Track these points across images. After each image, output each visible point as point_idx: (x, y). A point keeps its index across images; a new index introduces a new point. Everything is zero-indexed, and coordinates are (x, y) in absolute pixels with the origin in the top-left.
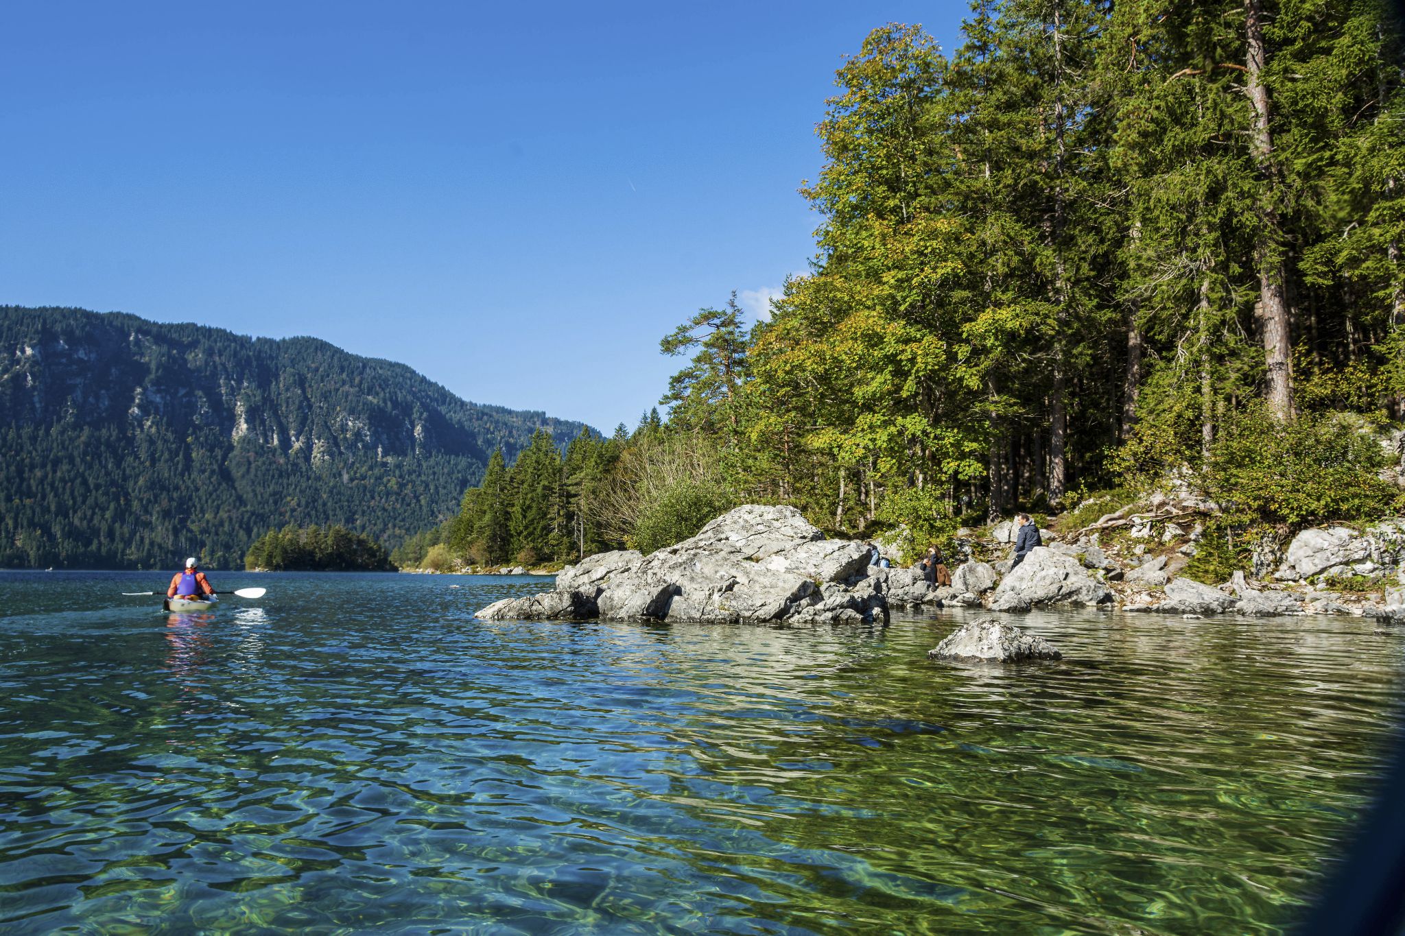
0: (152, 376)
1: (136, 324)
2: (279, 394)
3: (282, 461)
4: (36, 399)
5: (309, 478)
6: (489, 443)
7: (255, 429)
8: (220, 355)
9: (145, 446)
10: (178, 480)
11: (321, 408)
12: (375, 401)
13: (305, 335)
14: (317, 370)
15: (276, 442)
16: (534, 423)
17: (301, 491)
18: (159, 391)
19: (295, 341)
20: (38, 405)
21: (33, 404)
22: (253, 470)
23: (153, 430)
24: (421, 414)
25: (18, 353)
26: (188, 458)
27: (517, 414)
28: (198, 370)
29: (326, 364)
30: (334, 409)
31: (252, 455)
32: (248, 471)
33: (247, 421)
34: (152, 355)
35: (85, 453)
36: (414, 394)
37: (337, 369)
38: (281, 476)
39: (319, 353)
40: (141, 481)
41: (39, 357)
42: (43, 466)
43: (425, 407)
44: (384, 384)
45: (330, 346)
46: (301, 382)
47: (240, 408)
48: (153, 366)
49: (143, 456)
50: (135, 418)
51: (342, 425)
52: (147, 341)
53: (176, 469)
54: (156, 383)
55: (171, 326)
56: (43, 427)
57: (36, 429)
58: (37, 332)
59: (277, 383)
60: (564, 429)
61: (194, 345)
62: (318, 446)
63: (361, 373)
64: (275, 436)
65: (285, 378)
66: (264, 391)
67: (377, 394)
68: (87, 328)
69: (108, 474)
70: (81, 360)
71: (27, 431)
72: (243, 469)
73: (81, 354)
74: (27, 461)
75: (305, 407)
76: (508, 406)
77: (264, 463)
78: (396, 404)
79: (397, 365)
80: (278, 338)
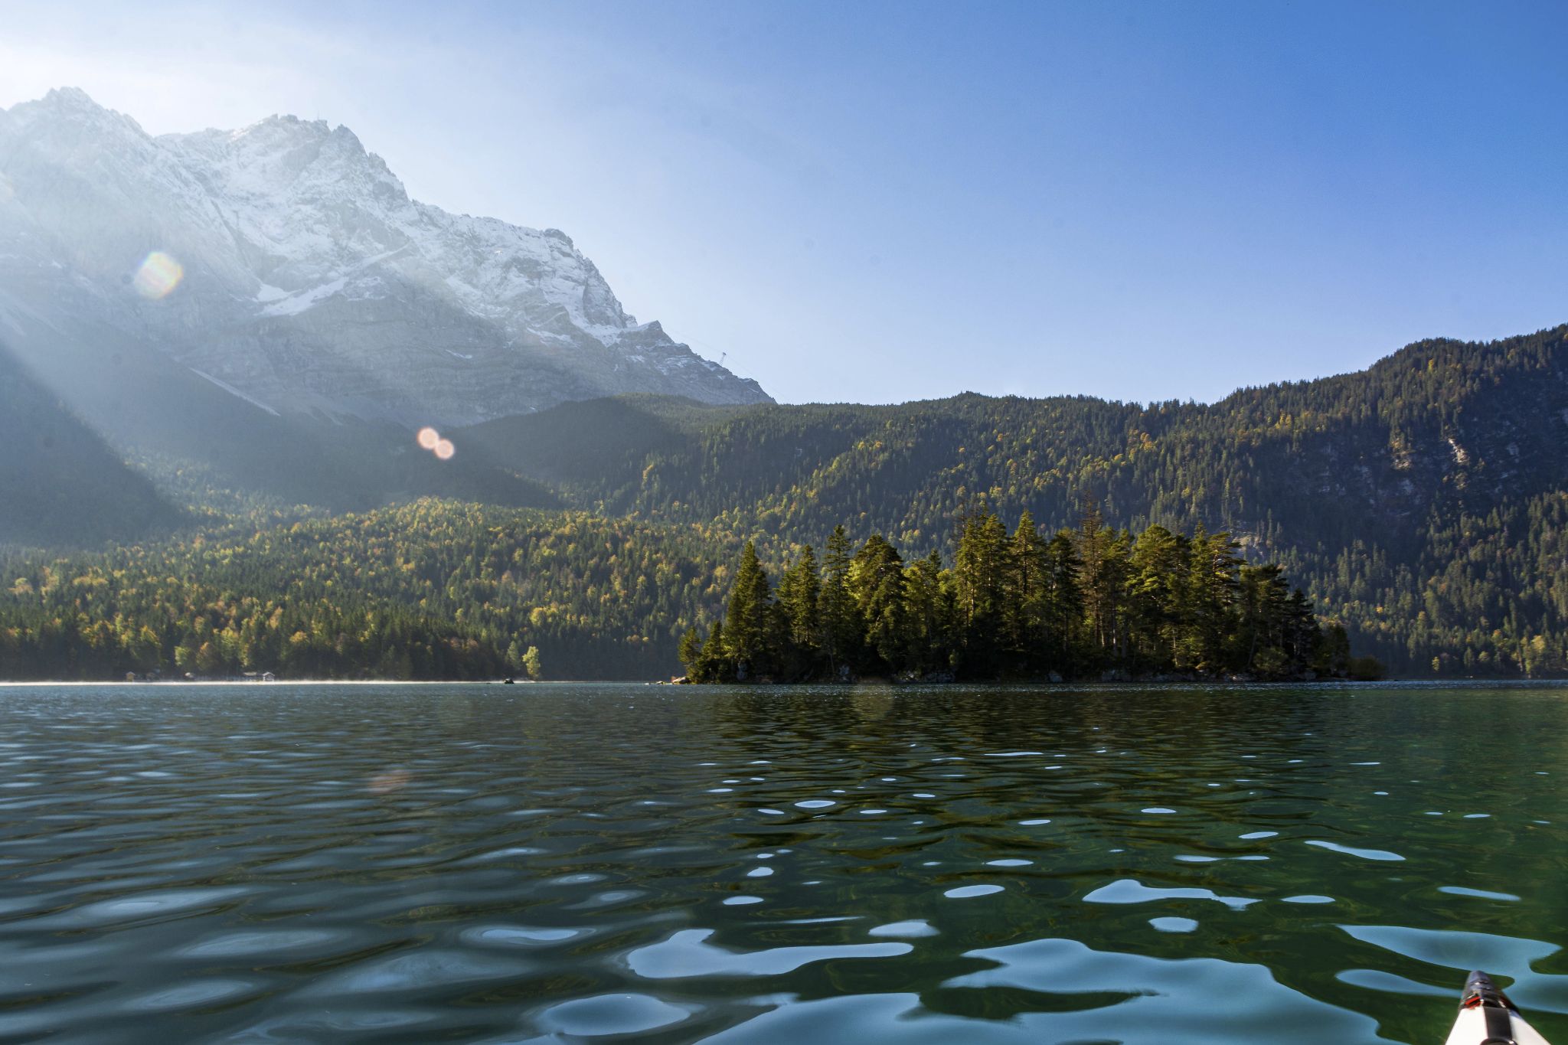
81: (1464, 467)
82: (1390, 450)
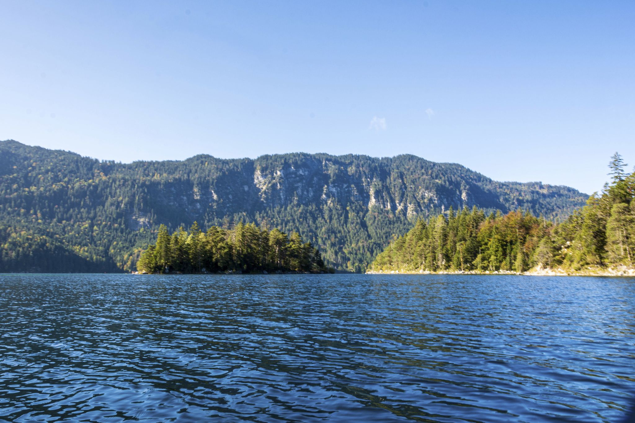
0: (331, 180)
1: (325, 157)
2: (391, 183)
3: (391, 216)
4: (281, 194)
5: (405, 224)
6: (507, 200)
7: (379, 201)
8: (363, 167)
9: (327, 212)
10: (341, 228)
11: (411, 188)
12: (440, 182)
13: (405, 154)
14: (409, 169)
15: (389, 207)
16: (535, 188)
17: (400, 231)
18: (334, 186)
19: (399, 157)
20: (282, 197)
21: (280, 196)
22: (376, 222)
23: (332, 205)
24: (465, 186)
25: (275, 174)
26: (347, 217)
27: (524, 185)
28: (353, 175)
29: (414, 166)
30: (418, 188)
31: (376, 214)
32: (374, 222)
33: (375, 198)
34: (332, 170)
35: (300, 218)
36: (462, 178)
37: (419, 168)
38: (390, 224)
39: (411, 161)
40: (323, 229)
41: (283, 176)
42: (282, 224)
43: (467, 183)
44: (445, 173)
45: (416, 157)
46: (401, 176)
47: (372, 192)
48: (332, 175)
49: (326, 217)
50: (323, 200)
51: (422, 196)
52: (330, 164)
53: (340, 223)
54: (333, 182)
55: (341, 156)
56: (284, 207)
57: (281, 207)
58: (282, 164)
59: (390, 177)
60: (554, 190)
61: (351, 164)
62: (410, 207)
63: (432, 168)
64: (389, 204)
65: (394, 175)
66: (383, 182)
67: (441, 178)
68: (304, 160)
69: (309, 226)
70: (301, 175)
71: (277, 209)
72: (371, 221)
73: (301, 172)
74: (275, 222)
75: (404, 187)
76: (519, 181)
77: (382, 217)
78: (451, 183)
79: (454, 164)
80: (391, 156)
81: (216, 201)
82: (193, 192)
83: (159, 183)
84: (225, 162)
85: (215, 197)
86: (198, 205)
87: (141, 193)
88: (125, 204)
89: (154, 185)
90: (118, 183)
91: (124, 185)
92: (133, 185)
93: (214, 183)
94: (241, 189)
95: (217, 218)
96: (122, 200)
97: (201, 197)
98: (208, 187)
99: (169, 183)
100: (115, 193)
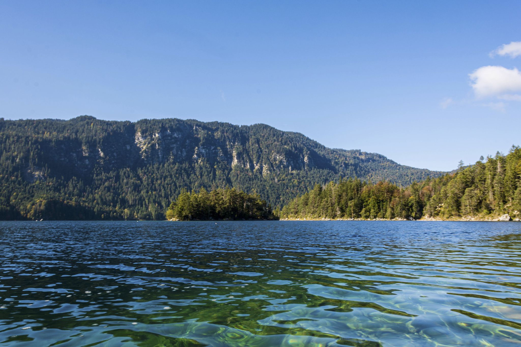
0: (201, 142)
1: (196, 123)
2: (249, 147)
3: (250, 174)
4: (159, 153)
5: (261, 181)
6: (337, 163)
7: (240, 162)
8: (227, 133)
9: (198, 169)
10: (210, 183)
11: (266, 151)
12: (288, 148)
13: (260, 123)
14: (264, 136)
15: (248, 167)
16: (356, 155)
17: (258, 186)
18: (204, 148)
19: (255, 125)
20: (160, 156)
21: (158, 155)
22: (239, 178)
23: (202, 163)
24: (307, 152)
25: (154, 136)
26: (215, 174)
27: (348, 151)
28: (219, 139)
29: (267, 134)
30: (271, 152)
31: (239, 172)
32: (237, 179)
33: (237, 159)
34: (201, 134)
35: (176, 173)
36: (304, 144)
37: (272, 135)
38: (250, 180)
39: (265, 130)
40: (196, 184)
41: (160, 138)
42: (161, 179)
43: (309, 149)
44: (291, 140)
45: (269, 126)
46: (258, 141)
47: (234, 154)
48: (202, 138)
49: (198, 174)
50: (195, 159)
51: (274, 158)
52: (200, 129)
53: (210, 179)
54: (203, 145)
55: (209, 123)
56: (162, 164)
57: (160, 165)
58: (160, 128)
59: (249, 142)
60: (370, 156)
61: (217, 129)
62: (265, 167)
63: (282, 136)
64: (248, 164)
65: (252, 140)
66: (243, 146)
67: (288, 144)
68: (178, 125)
69: (184, 181)
70: (176, 137)
71: (156, 166)
72: (235, 178)
73: (175, 135)
74: (155, 177)
75: (260, 151)
76: (344, 149)
77: (243, 175)
78: (296, 148)
79: (297, 133)
80: (249, 125)
81: (103, 158)
82: (82, 150)
83: (50, 141)
84: (109, 124)
85: (102, 154)
86: (87, 162)
87: (35, 149)
88: (20, 159)
89: (46, 142)
90: (12, 139)
91: (17, 141)
92: (27, 142)
93: (101, 142)
94: (124, 148)
95: (105, 173)
96: (17, 155)
97: (89, 154)
98: (95, 146)
99: (59, 141)
100: (10, 148)
